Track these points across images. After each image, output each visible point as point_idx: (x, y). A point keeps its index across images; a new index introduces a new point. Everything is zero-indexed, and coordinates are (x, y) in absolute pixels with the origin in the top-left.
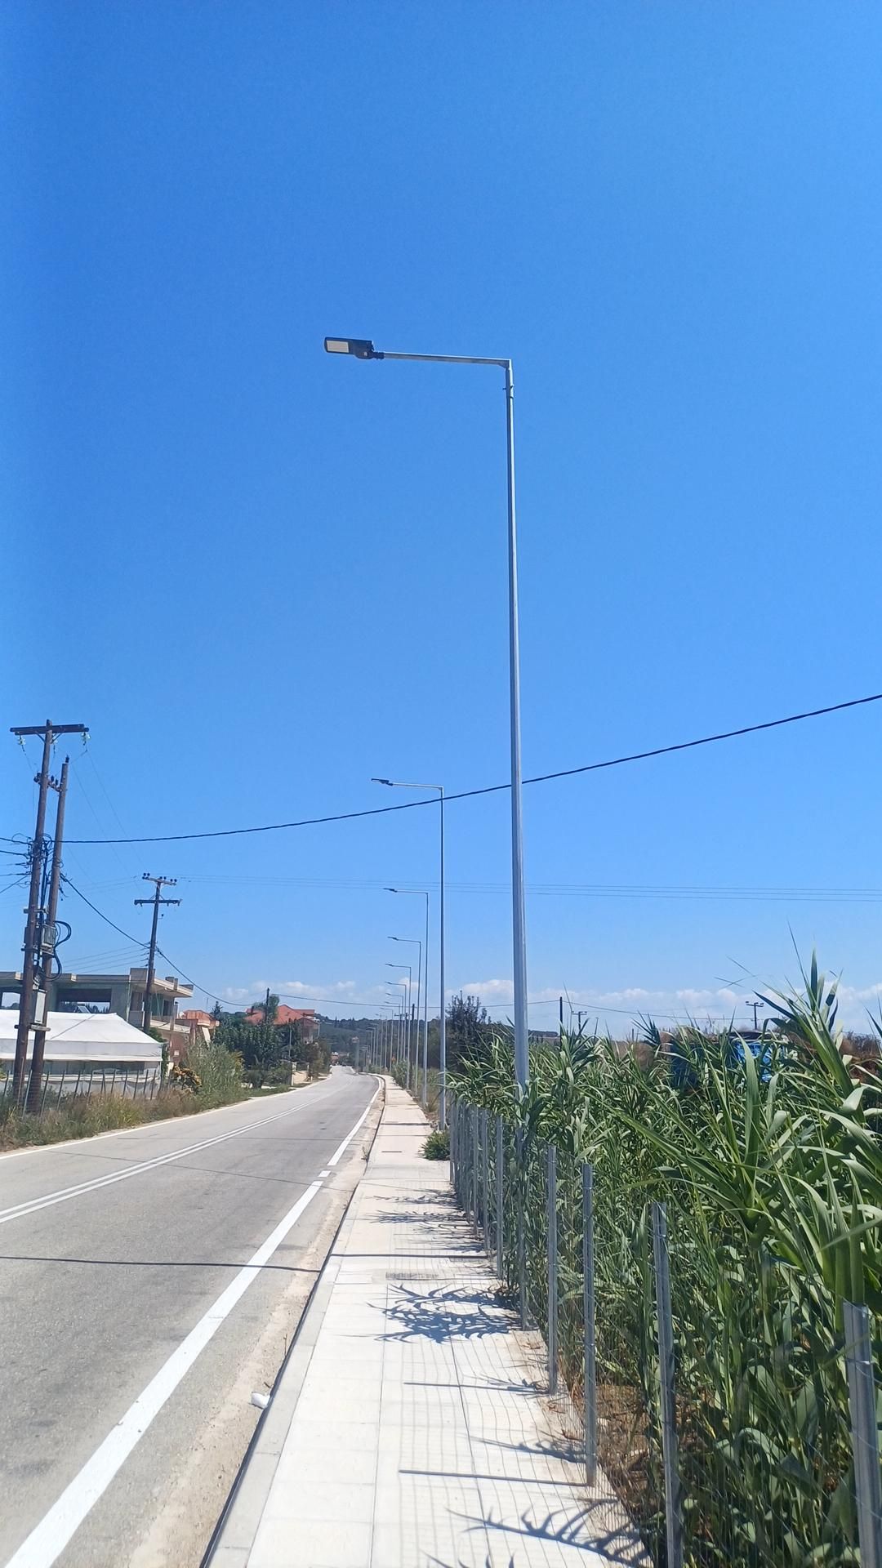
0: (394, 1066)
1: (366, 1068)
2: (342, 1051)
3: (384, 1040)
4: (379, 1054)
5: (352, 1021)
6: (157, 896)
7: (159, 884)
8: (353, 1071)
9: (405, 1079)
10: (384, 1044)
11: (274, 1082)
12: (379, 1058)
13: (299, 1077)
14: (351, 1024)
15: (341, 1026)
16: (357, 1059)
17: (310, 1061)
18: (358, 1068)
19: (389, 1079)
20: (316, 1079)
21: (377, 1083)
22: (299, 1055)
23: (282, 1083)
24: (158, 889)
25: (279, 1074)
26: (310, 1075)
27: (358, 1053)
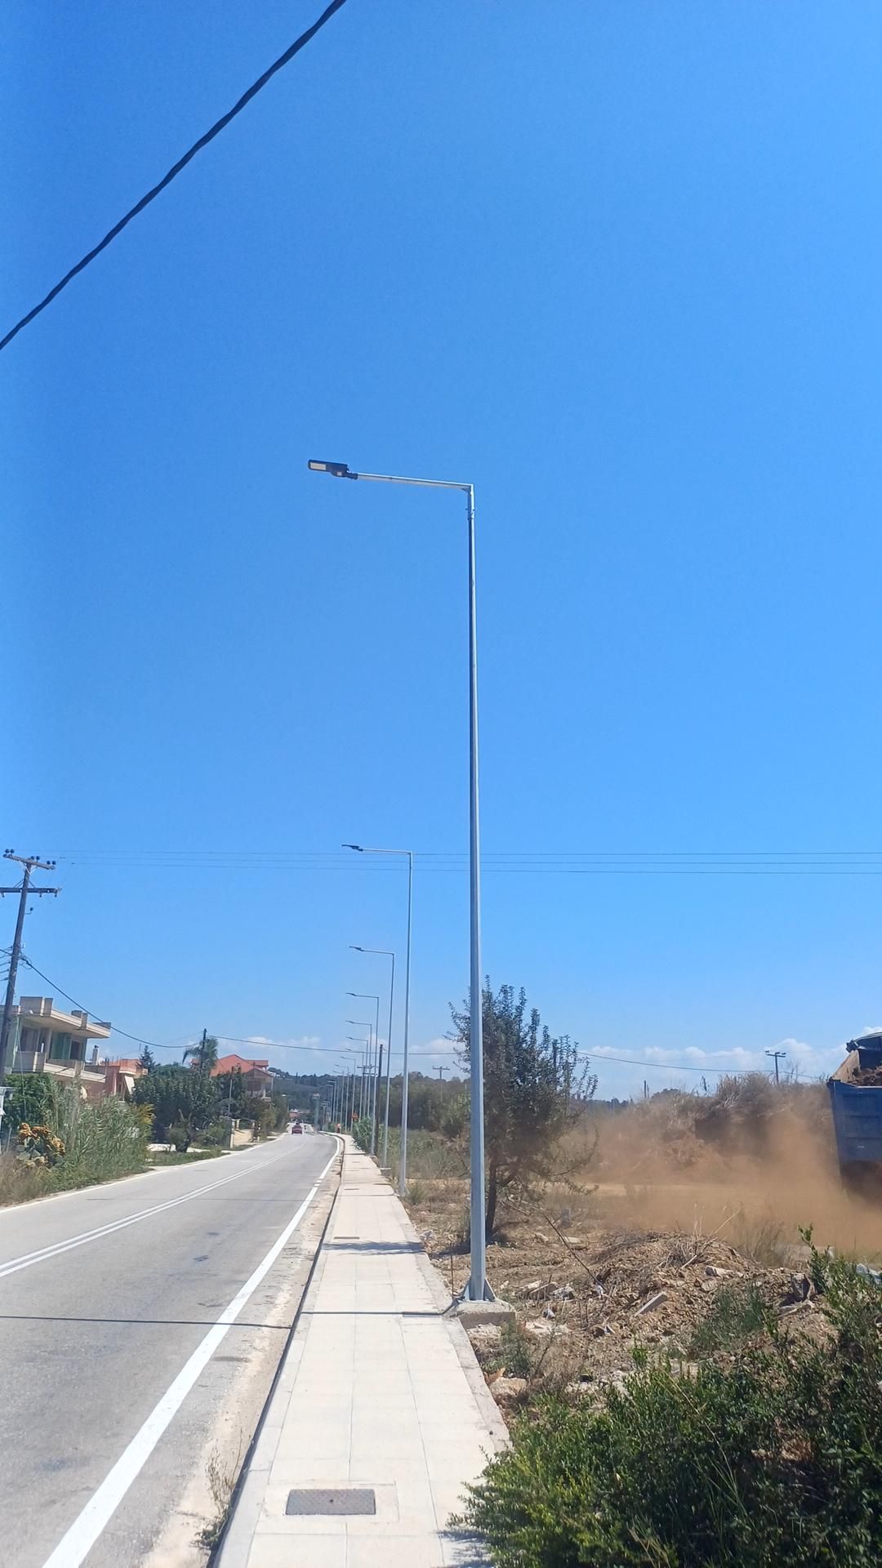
0: (355, 1125)
1: (325, 1126)
2: (303, 1108)
3: (345, 1097)
4: (339, 1111)
5: (314, 1078)
6: (25, 881)
7: (29, 865)
8: (312, 1129)
9: (369, 1141)
10: (344, 1102)
11: (207, 1143)
12: (339, 1116)
13: (241, 1137)
14: (313, 1080)
15: (302, 1083)
16: (317, 1117)
17: (256, 1118)
18: (318, 1127)
19: (349, 1139)
20: (264, 1139)
21: (335, 1145)
22: (243, 1111)
23: (219, 1143)
24: (26, 873)
25: (214, 1134)
26: (255, 1135)
27: (317, 1110)
